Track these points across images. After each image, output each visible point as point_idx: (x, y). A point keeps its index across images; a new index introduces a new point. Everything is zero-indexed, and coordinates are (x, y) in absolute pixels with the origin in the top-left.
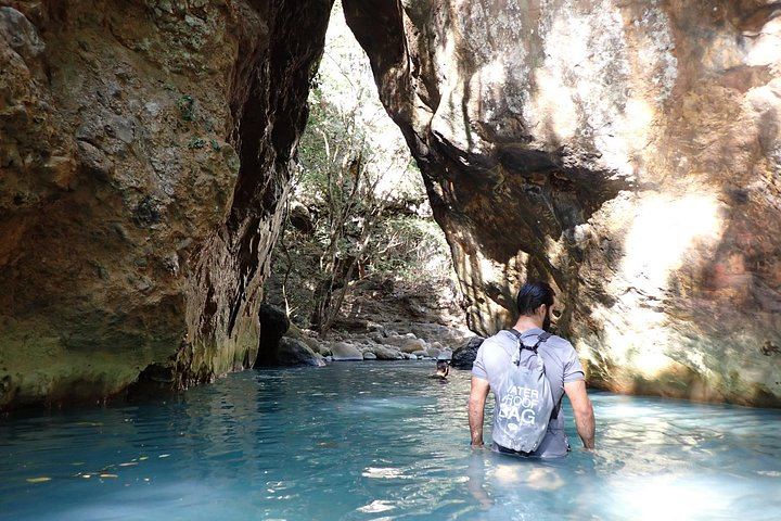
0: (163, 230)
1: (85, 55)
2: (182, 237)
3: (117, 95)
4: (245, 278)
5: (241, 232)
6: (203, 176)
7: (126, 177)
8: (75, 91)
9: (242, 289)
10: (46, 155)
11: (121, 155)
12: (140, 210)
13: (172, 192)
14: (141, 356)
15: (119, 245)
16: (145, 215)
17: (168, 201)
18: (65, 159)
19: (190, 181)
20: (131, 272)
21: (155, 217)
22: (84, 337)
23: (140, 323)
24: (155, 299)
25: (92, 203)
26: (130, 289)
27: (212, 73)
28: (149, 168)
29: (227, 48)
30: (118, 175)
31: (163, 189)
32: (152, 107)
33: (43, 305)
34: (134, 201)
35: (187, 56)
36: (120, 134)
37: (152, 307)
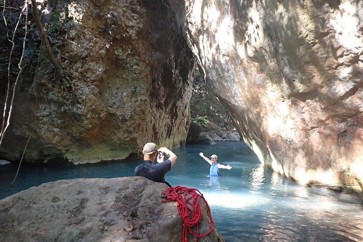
0: (128, 123)
1: (109, 86)
2: (134, 124)
3: (116, 94)
4: (173, 120)
5: (170, 106)
6: (138, 108)
7: (118, 113)
8: (106, 96)
9: (172, 124)
10: (100, 114)
11: (117, 108)
12: (123, 119)
13: (130, 114)
14: (128, 151)
15: (119, 128)
16: (124, 120)
17: (129, 116)
18: (104, 113)
19: (135, 110)
20: (122, 133)
21: (126, 120)
22: (114, 147)
23: (125, 144)
24: (128, 139)
25: (112, 119)
26: (122, 137)
27: (142, 78)
28: (124, 109)
29: (146, 70)
30: (117, 113)
31: (128, 113)
32: (125, 94)
33: (104, 141)
34: (121, 118)
35: (135, 76)
36: (117, 103)
37: (128, 141)
